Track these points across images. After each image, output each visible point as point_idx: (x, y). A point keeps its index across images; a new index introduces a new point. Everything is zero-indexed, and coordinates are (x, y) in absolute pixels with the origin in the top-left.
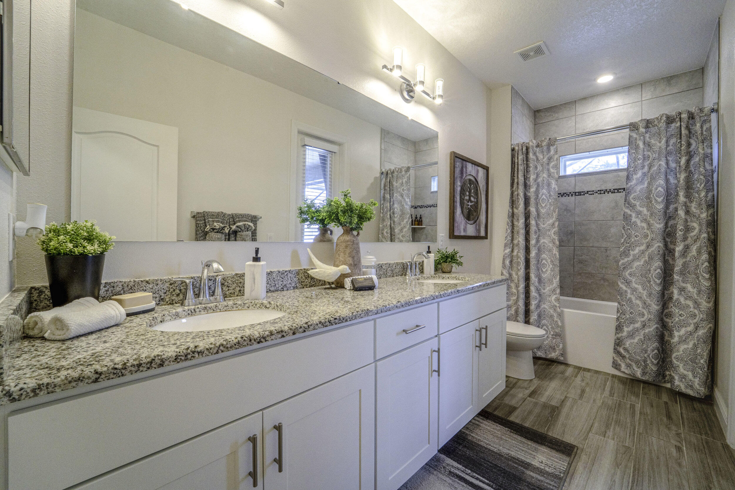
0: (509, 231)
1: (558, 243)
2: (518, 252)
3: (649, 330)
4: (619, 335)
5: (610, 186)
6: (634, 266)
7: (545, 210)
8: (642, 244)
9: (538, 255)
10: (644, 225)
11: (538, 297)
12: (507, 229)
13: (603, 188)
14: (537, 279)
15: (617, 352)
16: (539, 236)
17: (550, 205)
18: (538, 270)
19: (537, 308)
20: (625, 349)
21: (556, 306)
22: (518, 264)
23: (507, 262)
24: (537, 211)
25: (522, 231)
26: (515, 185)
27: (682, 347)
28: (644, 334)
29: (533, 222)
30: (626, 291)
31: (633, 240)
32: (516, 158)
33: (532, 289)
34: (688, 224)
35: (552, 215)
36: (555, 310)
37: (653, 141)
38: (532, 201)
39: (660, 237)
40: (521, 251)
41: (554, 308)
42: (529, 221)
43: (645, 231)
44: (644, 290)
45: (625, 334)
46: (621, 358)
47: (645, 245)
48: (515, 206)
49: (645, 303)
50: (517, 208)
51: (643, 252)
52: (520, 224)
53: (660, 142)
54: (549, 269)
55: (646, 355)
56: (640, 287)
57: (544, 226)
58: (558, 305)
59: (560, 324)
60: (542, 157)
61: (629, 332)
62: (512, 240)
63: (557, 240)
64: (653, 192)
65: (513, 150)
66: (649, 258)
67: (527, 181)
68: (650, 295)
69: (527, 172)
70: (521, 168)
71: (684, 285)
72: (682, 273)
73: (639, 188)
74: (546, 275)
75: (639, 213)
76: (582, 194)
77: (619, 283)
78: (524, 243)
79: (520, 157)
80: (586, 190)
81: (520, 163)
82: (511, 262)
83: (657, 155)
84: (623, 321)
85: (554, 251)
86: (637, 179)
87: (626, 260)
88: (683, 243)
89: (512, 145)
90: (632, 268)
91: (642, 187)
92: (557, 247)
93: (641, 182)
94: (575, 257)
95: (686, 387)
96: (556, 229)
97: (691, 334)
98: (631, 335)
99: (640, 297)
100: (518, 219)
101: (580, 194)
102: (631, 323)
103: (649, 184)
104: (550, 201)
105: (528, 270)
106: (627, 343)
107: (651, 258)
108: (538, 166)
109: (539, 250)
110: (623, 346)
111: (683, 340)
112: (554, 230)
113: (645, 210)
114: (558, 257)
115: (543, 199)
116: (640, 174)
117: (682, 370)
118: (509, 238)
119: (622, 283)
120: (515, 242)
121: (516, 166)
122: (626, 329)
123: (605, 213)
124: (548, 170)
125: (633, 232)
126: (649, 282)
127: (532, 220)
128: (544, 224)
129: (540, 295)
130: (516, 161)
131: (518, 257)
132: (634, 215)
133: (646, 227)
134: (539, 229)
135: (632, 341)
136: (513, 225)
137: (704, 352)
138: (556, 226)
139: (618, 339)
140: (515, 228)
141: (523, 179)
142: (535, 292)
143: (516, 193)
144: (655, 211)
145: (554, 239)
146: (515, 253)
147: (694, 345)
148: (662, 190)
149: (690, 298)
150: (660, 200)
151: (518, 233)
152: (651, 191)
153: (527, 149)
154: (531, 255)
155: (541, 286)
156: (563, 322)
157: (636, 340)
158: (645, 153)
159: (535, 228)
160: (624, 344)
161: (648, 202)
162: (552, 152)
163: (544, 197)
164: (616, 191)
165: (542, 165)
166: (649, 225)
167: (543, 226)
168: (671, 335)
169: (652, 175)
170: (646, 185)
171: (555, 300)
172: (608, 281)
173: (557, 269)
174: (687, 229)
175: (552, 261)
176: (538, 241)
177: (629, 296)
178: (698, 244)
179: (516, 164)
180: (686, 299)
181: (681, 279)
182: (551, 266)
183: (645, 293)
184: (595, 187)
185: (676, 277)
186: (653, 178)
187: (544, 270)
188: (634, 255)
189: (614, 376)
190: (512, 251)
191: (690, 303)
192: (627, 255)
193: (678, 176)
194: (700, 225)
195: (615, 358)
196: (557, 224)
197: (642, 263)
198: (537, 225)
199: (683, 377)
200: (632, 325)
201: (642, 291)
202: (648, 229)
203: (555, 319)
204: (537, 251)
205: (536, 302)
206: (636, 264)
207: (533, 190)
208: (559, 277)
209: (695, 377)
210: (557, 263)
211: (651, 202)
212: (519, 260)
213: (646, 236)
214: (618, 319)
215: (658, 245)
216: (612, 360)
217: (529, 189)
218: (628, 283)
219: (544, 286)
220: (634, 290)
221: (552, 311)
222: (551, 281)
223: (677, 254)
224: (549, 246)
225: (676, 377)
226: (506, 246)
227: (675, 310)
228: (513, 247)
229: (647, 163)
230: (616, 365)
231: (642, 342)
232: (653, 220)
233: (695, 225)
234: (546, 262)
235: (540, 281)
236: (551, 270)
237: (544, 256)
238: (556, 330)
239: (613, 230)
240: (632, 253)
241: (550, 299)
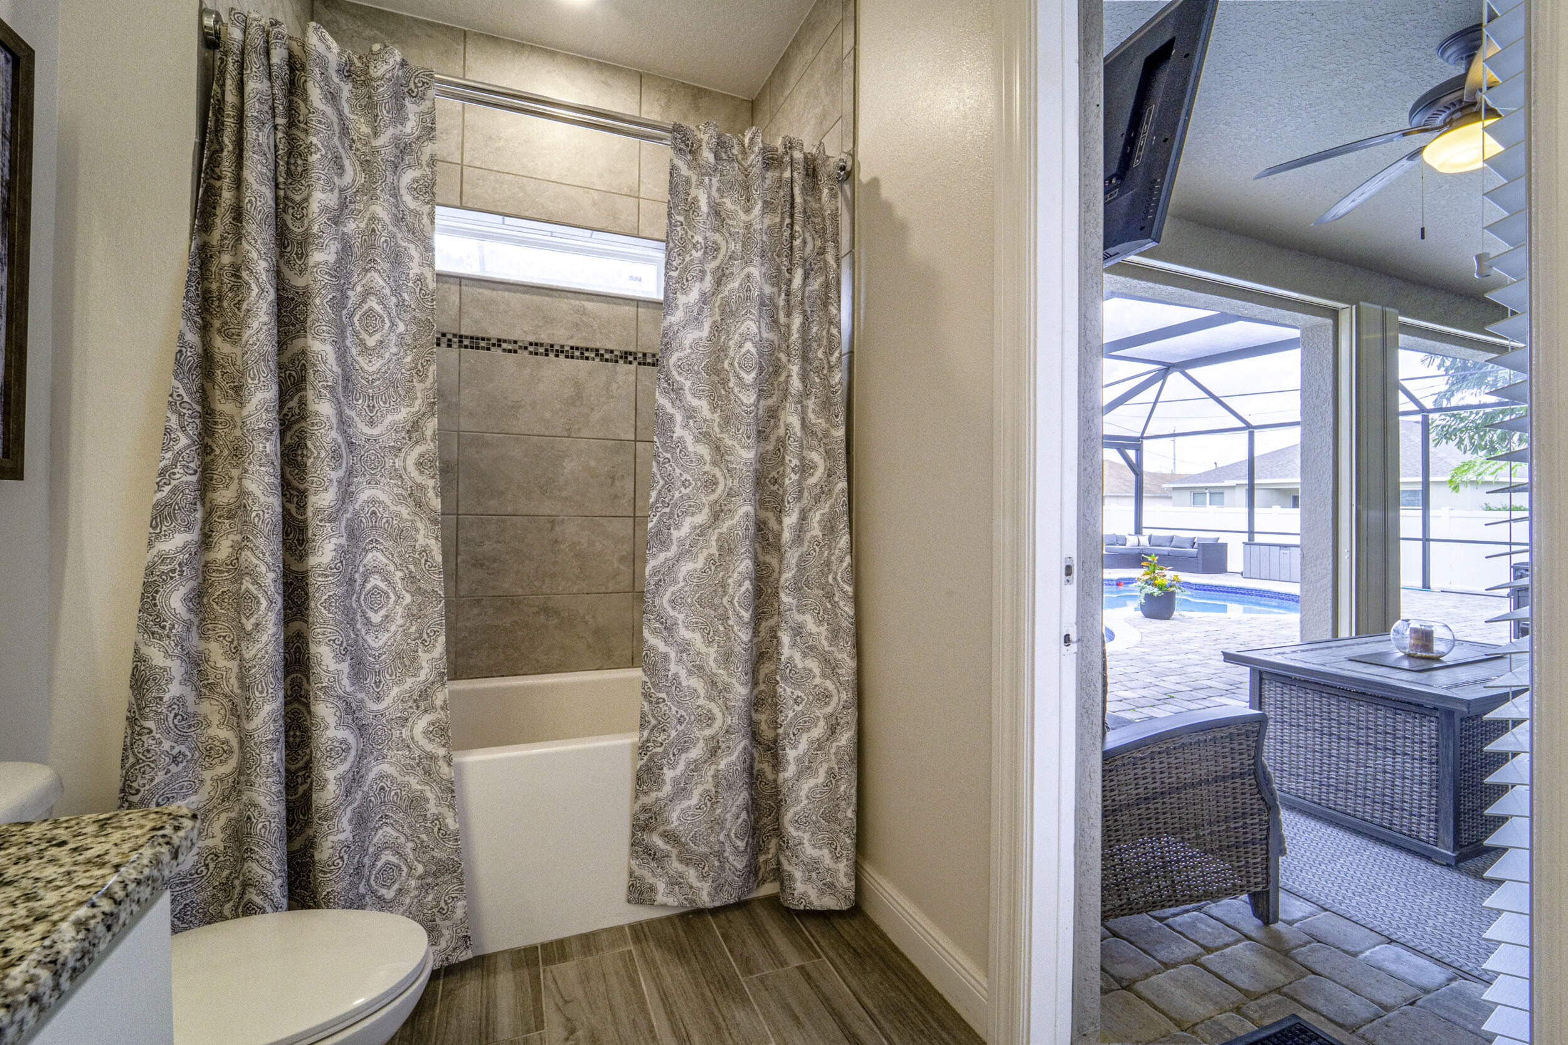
0: (184, 441)
1: (436, 504)
2: (238, 549)
3: (729, 759)
4: (647, 800)
5: (561, 336)
6: (681, 576)
7: (377, 364)
8: (699, 508)
9: (348, 556)
10: (704, 450)
11: (352, 740)
12: (167, 431)
13: (544, 338)
14: (345, 667)
15: (641, 849)
16: (350, 473)
17: (401, 344)
18: (352, 622)
19: (348, 793)
20: (668, 836)
21: (433, 758)
22: (242, 603)
23: (176, 601)
24: (342, 355)
25: (268, 447)
26: (222, 222)
27: (807, 786)
28: (715, 776)
29: (323, 408)
30: (666, 657)
31: (677, 495)
32: (230, 85)
33: (325, 711)
34: (805, 453)
35: (410, 390)
36: (428, 773)
37: (728, 204)
38: (320, 306)
39: (748, 487)
40: (260, 541)
41: (426, 766)
42: (303, 403)
43: (707, 468)
44: (709, 643)
45: (667, 789)
46: (653, 864)
47: (706, 510)
48: (217, 323)
49: (713, 683)
50: (232, 337)
51: (702, 532)
52: (250, 408)
53: (748, 211)
54: (400, 610)
55: (722, 838)
56: (696, 638)
57: (376, 431)
58: (442, 752)
59: (451, 824)
60: (365, 129)
61: (676, 781)
62: (206, 483)
63: (431, 494)
64: (731, 353)
65: (211, 41)
66: (721, 548)
67: (288, 218)
68: (726, 658)
69: (289, 173)
70: (258, 137)
71: (799, 618)
72: (797, 588)
73: (690, 337)
74: (384, 637)
75: (691, 414)
76: (483, 344)
77: (646, 634)
78: (274, 502)
79: (255, 85)
80: (494, 333)
81: (253, 109)
82: (199, 598)
83: (739, 246)
84: (660, 750)
85: (421, 540)
86: (688, 308)
87: (662, 556)
88: (798, 505)
89: (202, 12)
90: (675, 581)
91: (696, 334)
92: (434, 522)
93: (695, 320)
94: (462, 548)
95: (822, 893)
96: (428, 446)
97: (819, 748)
98: (681, 790)
99: (700, 668)
100: (238, 389)
101: (475, 342)
102: (681, 751)
103: (716, 328)
104: (401, 328)
105: (296, 625)
106: (674, 817)
107: (726, 549)
108: (347, 163)
109: (353, 534)
110: (661, 829)
111: (806, 768)
112: (420, 449)
113: (703, 406)
114: (439, 559)
115: (370, 314)
116: (694, 296)
117: (809, 850)
118: (186, 478)
119: (655, 632)
120: (224, 496)
121: (230, 122)
122: (669, 774)
123: (548, 415)
124: (395, 193)
125: (678, 471)
126: (725, 619)
127: (320, 396)
128: (372, 424)
129: (361, 729)
130: (231, 98)
131: (240, 573)
132: (679, 418)
133: (708, 458)
134: (350, 444)
135: (685, 804)
136: (207, 417)
137: (846, 787)
138: (429, 433)
139: (645, 809)
140: (221, 431)
141: (268, 193)
142: (340, 724)
143: (226, 259)
144: (738, 410)
145: (421, 487)
146: (222, 550)
147: (831, 773)
148: (754, 350)
149: (810, 650)
150: (749, 378)
151: (238, 453)
152: (724, 349)
153: (295, 66)
154: (313, 561)
155: (362, 689)
156: (462, 816)
157: (694, 800)
158: (708, 234)
159: (334, 434)
160: (667, 822)
161: (713, 384)
162: (411, 126)
163: (373, 303)
164: (577, 353)
165: (366, 165)
166: (719, 450)
167: (367, 430)
168: (777, 762)
169: (726, 302)
170: (705, 332)
171: (426, 733)
173: (436, 611)
174: (805, 468)
175: (411, 578)
176: (346, 494)
177: (673, 668)
178: (825, 508)
179: (229, 110)
180: (805, 655)
181: (795, 602)
182: (408, 599)
183: (712, 651)
184: (523, 332)
185: (786, 599)
186: (728, 313)
187: (376, 618)
188: (681, 542)
189: (638, 931)
190: (206, 541)
191: (813, 665)
192: (665, 544)
193: (783, 319)
194: (829, 454)
195: (638, 872)
196: (431, 425)
197: (700, 563)
198: (344, 422)
199: (813, 866)
200: (684, 756)
201: (703, 650)
202: (714, 463)
203: (432, 808)
204: (343, 541)
205: (343, 768)
206: (686, 568)
207: (323, 256)
208: (442, 639)
209: (837, 858)
210: (436, 583)
211: (724, 382)
212: (247, 584)
213: (711, 484)
214: (643, 748)
215: (743, 510)
216: (624, 880)
217: (303, 256)
218: (668, 628)
219: (378, 684)
220: (684, 647)
221: (414, 783)
222: (405, 661)
223: (786, 536)
224: (398, 515)
225: (798, 874)
226: (161, 516)
227: (785, 690)
228: (206, 520)
229: (711, 266)
230: (639, 893)
231: (711, 799)
232: (732, 438)
233: (815, 457)
234: (382, 585)
235: (359, 669)
236: (410, 616)
237: (374, 558)
238: (437, 854)
239: (570, 466)
240: (675, 534)
241: (405, 733)
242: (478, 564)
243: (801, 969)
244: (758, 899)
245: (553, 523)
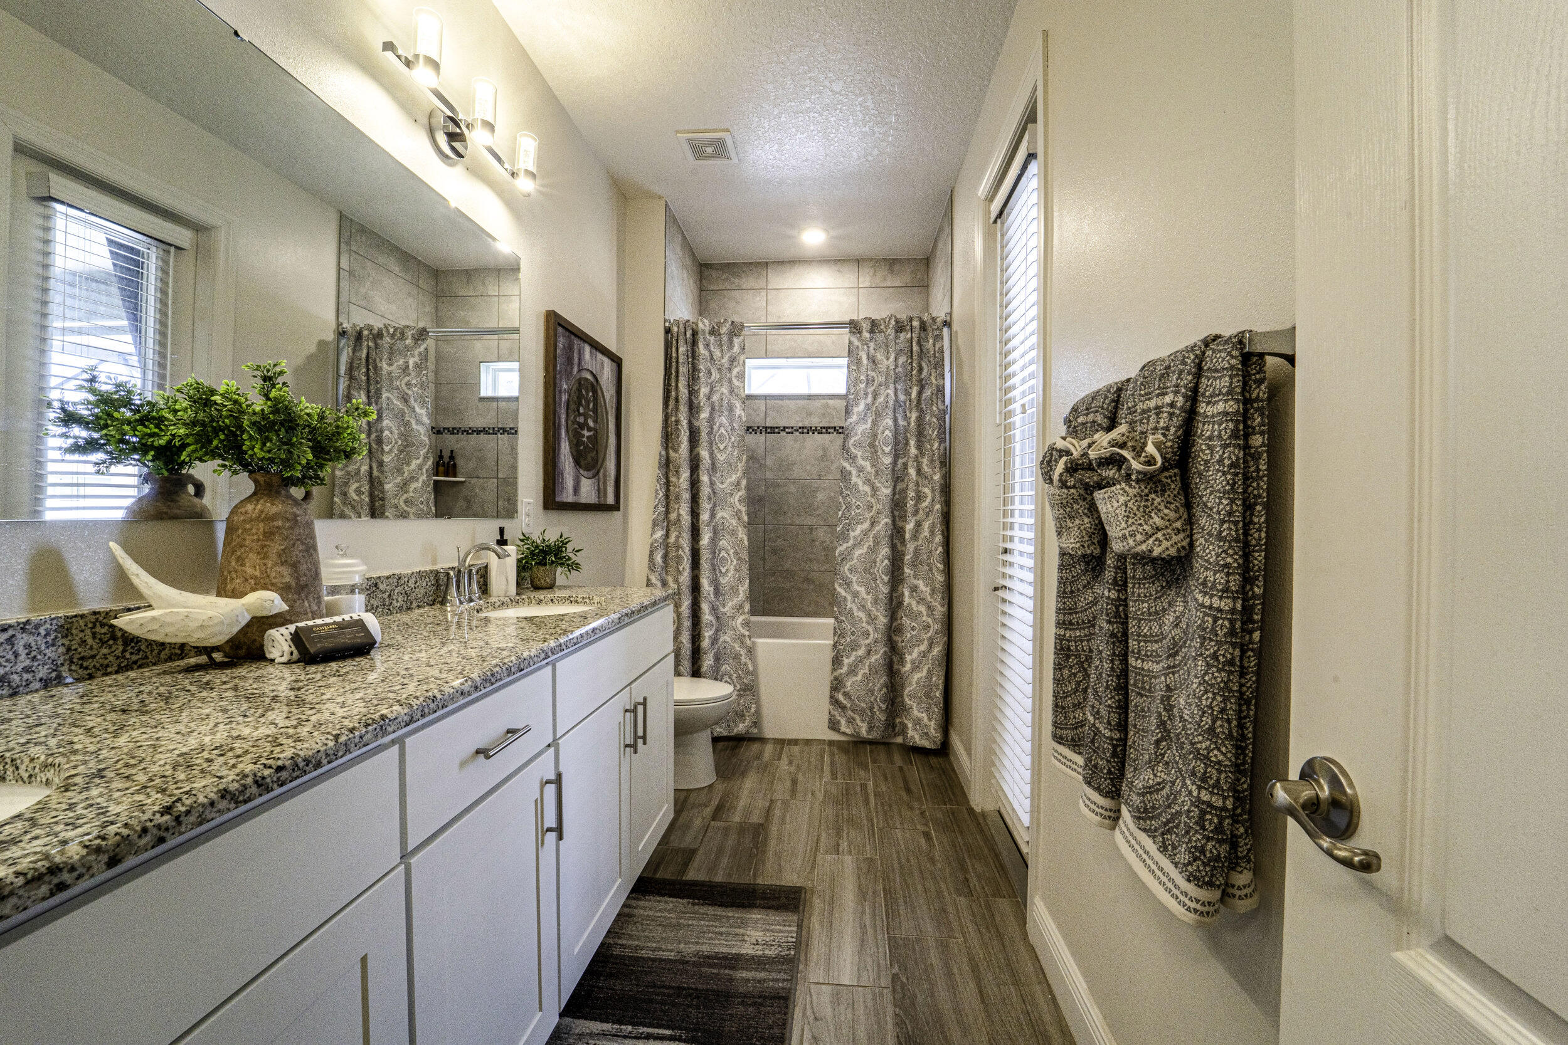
0: (661, 494)
1: (745, 518)
2: (678, 537)
3: (876, 657)
4: (836, 674)
5: (816, 422)
6: (855, 556)
7: (724, 456)
8: (865, 520)
9: (714, 541)
10: (867, 489)
11: (714, 622)
12: (657, 490)
13: (807, 424)
14: (712, 589)
15: (834, 701)
16: (714, 505)
17: (733, 446)
18: (714, 570)
19: (712, 644)
20: (847, 695)
21: (744, 636)
22: (678, 559)
23: (658, 558)
24: (712, 455)
25: (686, 496)
26: (672, 403)
27: (916, 676)
28: (869, 666)
29: (705, 479)
30: (845, 599)
31: (853, 513)
32: (674, 349)
33: (705, 607)
34: (920, 489)
35: (736, 467)
36: (742, 643)
37: (879, 356)
38: (704, 436)
39: (887, 509)
40: (684, 534)
41: (741, 639)
42: (698, 475)
43: (869, 498)
44: (868, 593)
45: (845, 669)
46: (840, 710)
47: (868, 521)
48: (670, 445)
49: (870, 615)
50: (676, 450)
51: (866, 533)
52: (681, 480)
53: (888, 359)
54: (732, 567)
55: (872, 699)
56: (862, 590)
57: (724, 486)
58: (747, 633)
59: (751, 668)
60: (719, 355)
61: (850, 665)
62: (667, 512)
63: (744, 514)
64: (879, 436)
65: (668, 331)
66: (874, 541)
67: (693, 398)
68: (876, 601)
69: (693, 379)
70: (683, 370)
71: (915, 582)
72: (914, 565)
73: (860, 428)
74: (727, 579)
75: (861, 469)
76: (776, 430)
77: (836, 586)
78: (689, 518)
79: (682, 349)
80: (782, 424)
81: (681, 360)
82: (665, 557)
83: (884, 378)
84: (842, 647)
85: (740, 536)
86: (859, 414)
87: (845, 545)
88: (914, 518)
89: (665, 321)
90: (852, 559)
91: (864, 427)
92: (745, 527)
93: (864, 420)
94: (767, 543)
95: (921, 737)
96: (743, 493)
97: (924, 656)
98: (852, 671)
99: (864, 607)
100: (677, 472)
101: (773, 430)
102: (853, 650)
103: (874, 423)
104: (733, 439)
105: (696, 571)
106: (849, 684)
107: (877, 543)
108: (712, 371)
109: (715, 532)
110: (842, 691)
111: (916, 668)
112: (740, 494)
113: (867, 464)
114: (747, 544)
115: (721, 435)
116: (861, 406)
117: (916, 712)
118: (662, 509)
119: (840, 585)
120: (673, 516)
121: (674, 364)
122: (846, 661)
123: (809, 468)
124: (730, 381)
125: (854, 501)
126: (875, 580)
127: (704, 474)
128: (722, 483)
129: (718, 618)
130: (674, 355)
131: (678, 547)
132: (854, 472)
133: (869, 493)
134: (714, 493)
135: (855, 679)
136: (668, 483)
137: (938, 680)
138: (743, 487)
139: (835, 677)
140: (672, 489)
141: (686, 392)
142: (710, 614)
143: (673, 419)
144: (882, 467)
145: (740, 511)
146: (672, 540)
147: (929, 671)
148: (890, 435)
149: (921, 601)
150: (887, 449)
151: (678, 498)
152: (876, 435)
153: (695, 334)
154: (702, 543)
155: (718, 600)
156: (755, 664)
157: (859, 678)
158: (869, 373)
159: (709, 489)
160: (845, 687)
161: (872, 453)
162: (736, 349)
163: (722, 430)
164: (824, 431)
165: (720, 370)
166: (874, 489)
167: (721, 486)
168: (902, 661)
169: (877, 409)
170: (869, 425)
171: (742, 624)
172: (814, 582)
173: (745, 567)
174: (919, 497)
175: (736, 553)
176: (713, 515)
177: (849, 605)
178: (930, 520)
179: (674, 360)
180: (918, 603)
181: (912, 572)
182: (735, 562)
183: (869, 597)
184: (796, 422)
185: (907, 570)
186: (878, 415)
187: (723, 570)
188: (855, 538)
189: (831, 743)
190: (667, 535)
191: (922, 609)
192: (846, 539)
193: (908, 415)
194: (933, 490)
195: (833, 712)
196: (744, 482)
197: (865, 550)
198: (712, 483)
199: (918, 722)
200: (854, 653)
201: (866, 597)
202: (872, 496)
203: (743, 659)
204: (711, 535)
205: (711, 633)
206: (858, 552)
207: (704, 415)
208: (748, 581)
209: (930, 719)
210: (745, 555)
211: (876, 452)
212: (680, 552)
213: (870, 507)
214: (835, 646)
215: (885, 520)
216: (827, 717)
217: (698, 413)
218: (847, 584)
219: (724, 599)
220: (856, 595)
221: (737, 646)
222: (734, 590)
223: (907, 536)
224: (732, 524)
225: (910, 726)
226: (655, 524)
227: (907, 622)
228: (668, 525)
229: (870, 390)
230: (834, 725)
231: (867, 677)
232: (879, 482)
233: (927, 491)
234: (726, 555)
235: (717, 592)
236: (736, 570)
237: (723, 543)
238: (745, 680)
239: (820, 496)
240: (852, 534)
241: (734, 623)
242: (774, 551)
243: (901, 769)
244: (897, 744)
245: (811, 529)
